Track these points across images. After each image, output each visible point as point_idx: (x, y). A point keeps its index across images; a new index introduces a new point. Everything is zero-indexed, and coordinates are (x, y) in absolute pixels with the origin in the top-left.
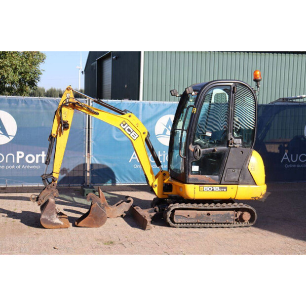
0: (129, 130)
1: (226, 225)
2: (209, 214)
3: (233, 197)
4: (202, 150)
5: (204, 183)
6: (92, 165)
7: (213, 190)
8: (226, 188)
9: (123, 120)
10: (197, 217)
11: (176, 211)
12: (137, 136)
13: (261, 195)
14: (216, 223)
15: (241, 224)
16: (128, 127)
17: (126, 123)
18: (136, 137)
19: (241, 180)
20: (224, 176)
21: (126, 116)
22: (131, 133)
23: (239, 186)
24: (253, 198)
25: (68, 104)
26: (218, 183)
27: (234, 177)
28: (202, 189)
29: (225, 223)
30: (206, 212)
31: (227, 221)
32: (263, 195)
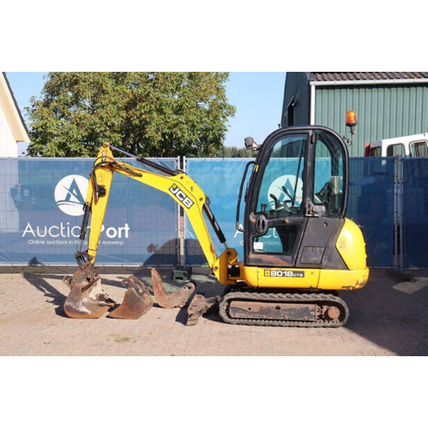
0: (181, 196)
1: (305, 324)
2: (278, 308)
3: (314, 286)
4: (266, 221)
5: (271, 265)
6: (186, 241)
7: (284, 275)
8: (303, 273)
9: (173, 182)
10: (262, 311)
11: (233, 303)
12: (192, 203)
13: (357, 283)
14: (290, 321)
15: (326, 323)
16: (180, 192)
17: (177, 187)
18: (190, 204)
19: (324, 263)
20: (299, 256)
21: (177, 177)
22: (184, 199)
23: (322, 270)
24: (344, 287)
25: (104, 165)
26: (290, 265)
27: (315, 258)
28: (267, 273)
29: (303, 321)
30: (274, 305)
31: (306, 318)
32: (361, 284)
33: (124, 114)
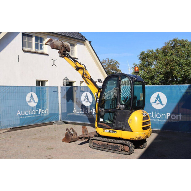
3: (120, 137)
5: (105, 127)
7: (110, 132)
8: (116, 131)
10: (102, 145)
13: (136, 138)
19: (124, 128)
20: (115, 125)
23: (123, 131)
24: (131, 139)
27: (120, 126)
28: (104, 131)
29: (115, 151)
30: (106, 143)
31: (117, 150)
32: (138, 138)
33: (165, 67)
